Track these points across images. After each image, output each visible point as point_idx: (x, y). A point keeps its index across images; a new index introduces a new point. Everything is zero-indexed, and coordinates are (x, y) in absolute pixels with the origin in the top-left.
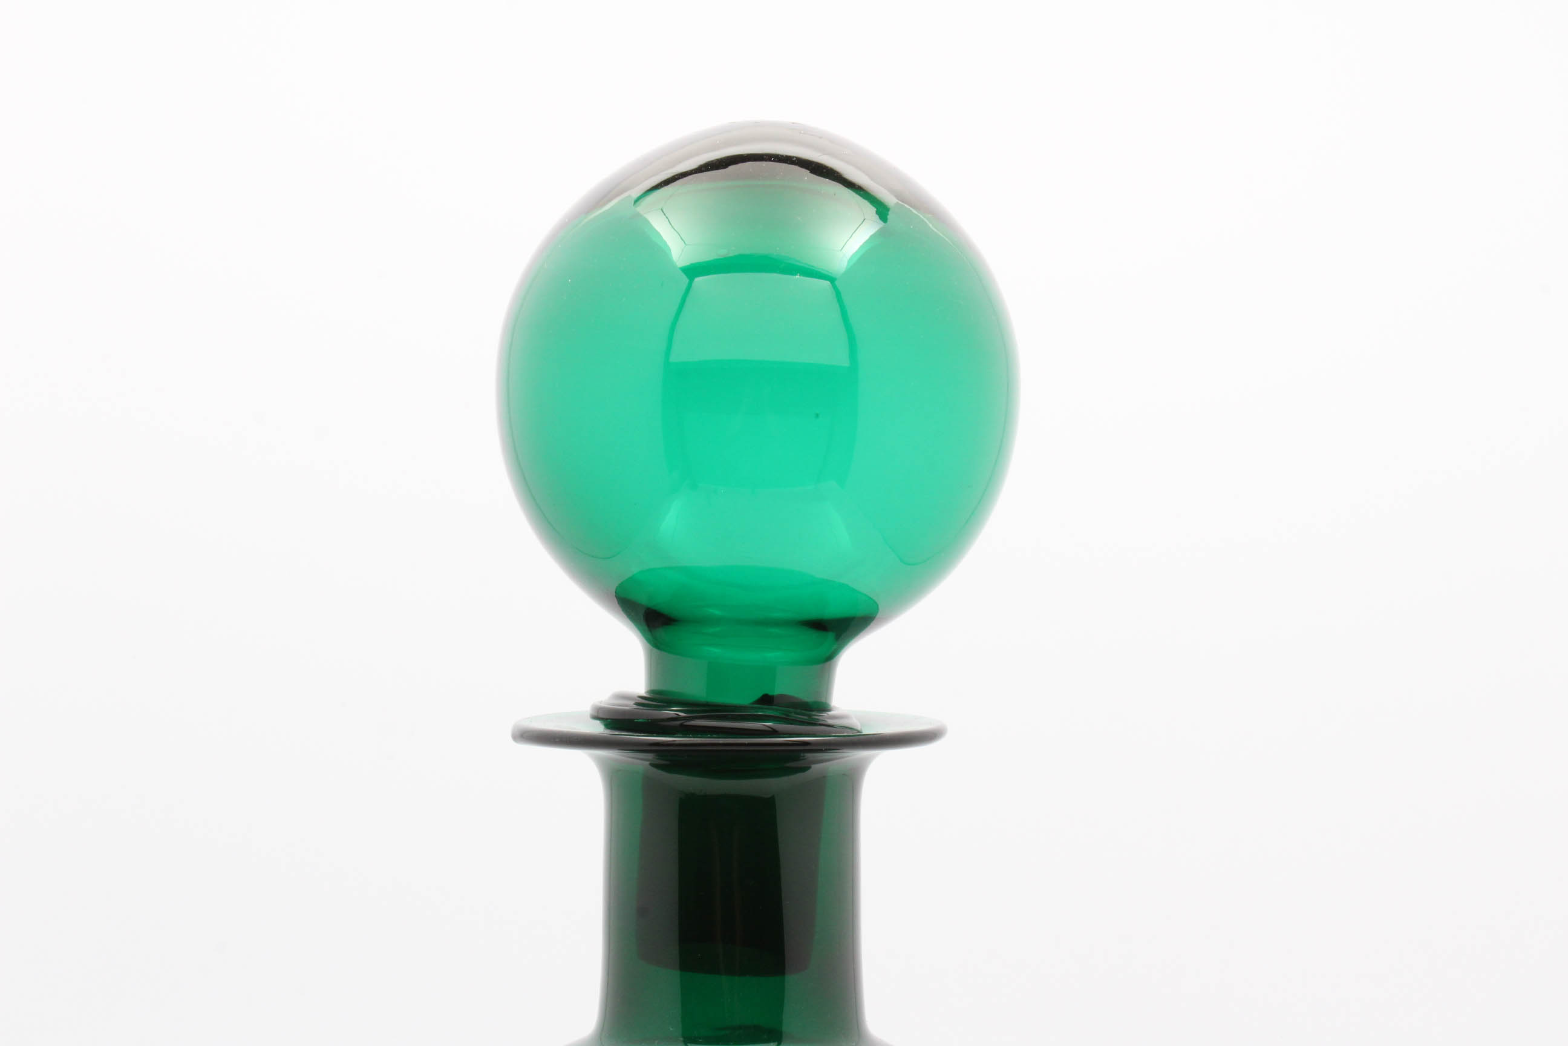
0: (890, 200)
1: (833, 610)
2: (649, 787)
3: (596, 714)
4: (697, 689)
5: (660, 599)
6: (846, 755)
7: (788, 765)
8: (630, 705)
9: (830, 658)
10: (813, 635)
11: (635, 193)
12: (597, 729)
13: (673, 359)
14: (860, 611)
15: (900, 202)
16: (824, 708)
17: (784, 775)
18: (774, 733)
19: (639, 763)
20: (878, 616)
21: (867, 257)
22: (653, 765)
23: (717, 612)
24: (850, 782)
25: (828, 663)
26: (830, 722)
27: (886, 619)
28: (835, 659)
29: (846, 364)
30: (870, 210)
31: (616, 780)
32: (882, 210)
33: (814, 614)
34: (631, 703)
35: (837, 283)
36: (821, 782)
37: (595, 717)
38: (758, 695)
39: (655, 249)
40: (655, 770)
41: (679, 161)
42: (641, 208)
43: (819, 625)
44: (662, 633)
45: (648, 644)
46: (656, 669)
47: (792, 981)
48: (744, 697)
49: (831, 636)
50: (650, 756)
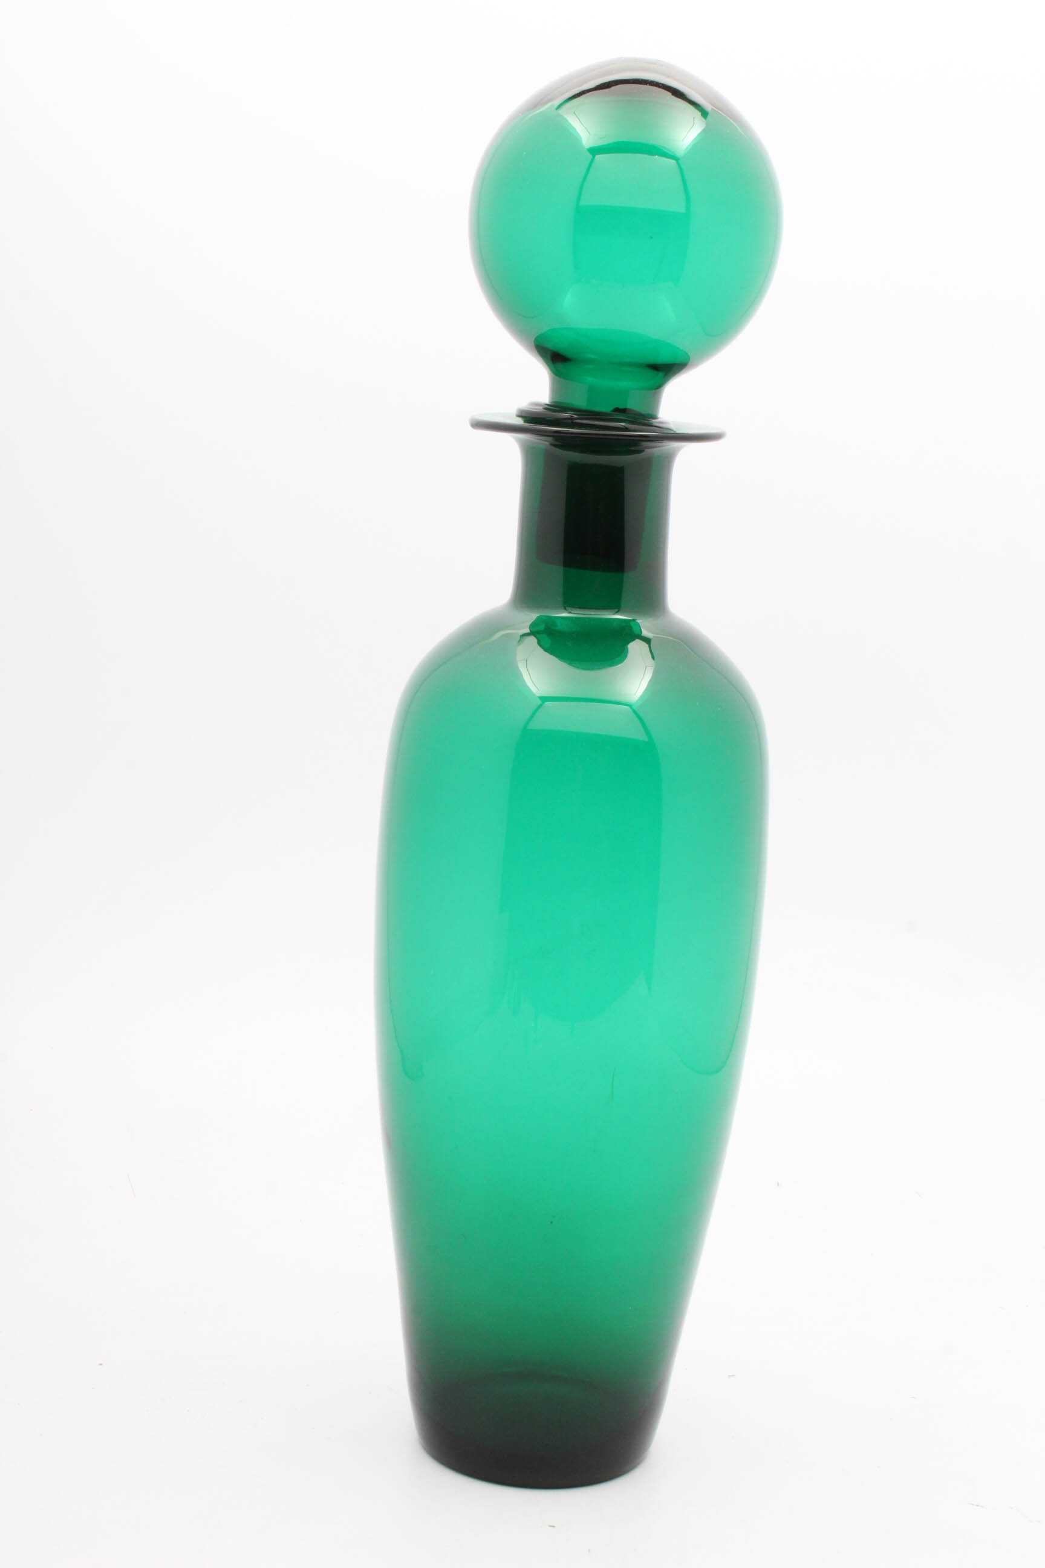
0: (708, 107)
1: (663, 358)
2: (549, 459)
3: (520, 414)
4: (580, 401)
5: (560, 346)
6: (665, 444)
7: (630, 449)
8: (539, 409)
9: (659, 387)
10: (653, 373)
11: (557, 102)
12: (520, 422)
13: (582, 203)
14: (678, 361)
15: (714, 108)
16: (655, 418)
17: (630, 454)
18: (626, 429)
19: (542, 443)
20: (690, 363)
21: (696, 147)
22: (551, 444)
23: (593, 356)
24: (667, 461)
25: (658, 390)
26: (657, 425)
27: (695, 365)
28: (662, 388)
29: (683, 211)
30: (698, 114)
31: (530, 454)
32: (704, 113)
33: (653, 360)
34: (541, 408)
35: (680, 162)
36: (648, 462)
37: (518, 416)
38: (614, 407)
39: (570, 137)
40: (553, 447)
41: (585, 82)
42: (561, 111)
43: (655, 367)
44: (561, 366)
45: (552, 374)
46: (556, 389)
47: (629, 577)
48: (606, 408)
49: (661, 374)
50: (550, 439)
